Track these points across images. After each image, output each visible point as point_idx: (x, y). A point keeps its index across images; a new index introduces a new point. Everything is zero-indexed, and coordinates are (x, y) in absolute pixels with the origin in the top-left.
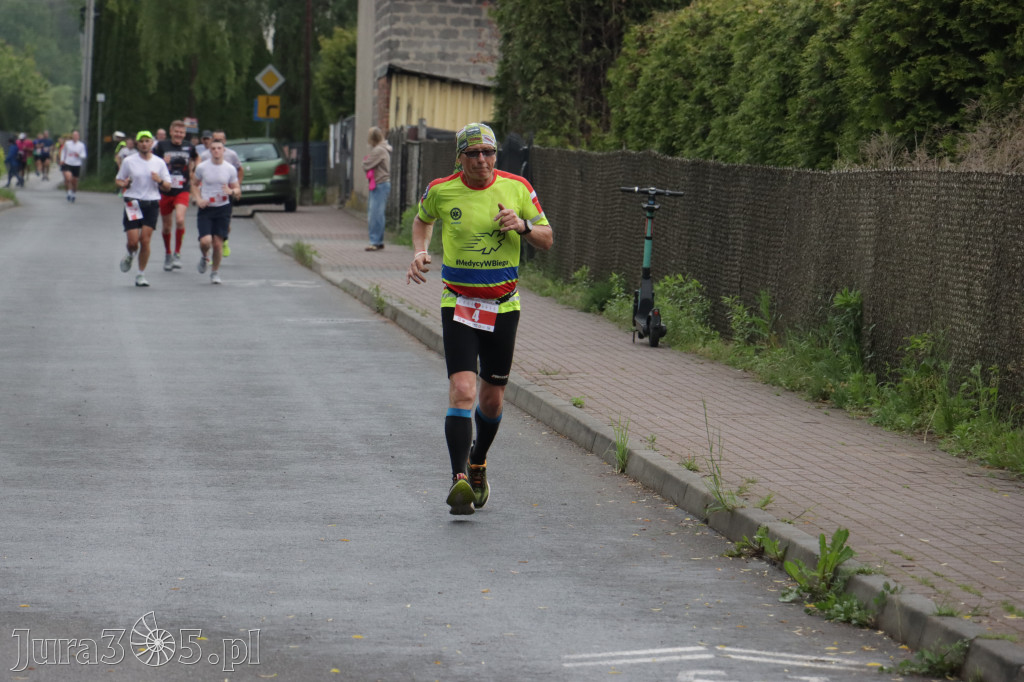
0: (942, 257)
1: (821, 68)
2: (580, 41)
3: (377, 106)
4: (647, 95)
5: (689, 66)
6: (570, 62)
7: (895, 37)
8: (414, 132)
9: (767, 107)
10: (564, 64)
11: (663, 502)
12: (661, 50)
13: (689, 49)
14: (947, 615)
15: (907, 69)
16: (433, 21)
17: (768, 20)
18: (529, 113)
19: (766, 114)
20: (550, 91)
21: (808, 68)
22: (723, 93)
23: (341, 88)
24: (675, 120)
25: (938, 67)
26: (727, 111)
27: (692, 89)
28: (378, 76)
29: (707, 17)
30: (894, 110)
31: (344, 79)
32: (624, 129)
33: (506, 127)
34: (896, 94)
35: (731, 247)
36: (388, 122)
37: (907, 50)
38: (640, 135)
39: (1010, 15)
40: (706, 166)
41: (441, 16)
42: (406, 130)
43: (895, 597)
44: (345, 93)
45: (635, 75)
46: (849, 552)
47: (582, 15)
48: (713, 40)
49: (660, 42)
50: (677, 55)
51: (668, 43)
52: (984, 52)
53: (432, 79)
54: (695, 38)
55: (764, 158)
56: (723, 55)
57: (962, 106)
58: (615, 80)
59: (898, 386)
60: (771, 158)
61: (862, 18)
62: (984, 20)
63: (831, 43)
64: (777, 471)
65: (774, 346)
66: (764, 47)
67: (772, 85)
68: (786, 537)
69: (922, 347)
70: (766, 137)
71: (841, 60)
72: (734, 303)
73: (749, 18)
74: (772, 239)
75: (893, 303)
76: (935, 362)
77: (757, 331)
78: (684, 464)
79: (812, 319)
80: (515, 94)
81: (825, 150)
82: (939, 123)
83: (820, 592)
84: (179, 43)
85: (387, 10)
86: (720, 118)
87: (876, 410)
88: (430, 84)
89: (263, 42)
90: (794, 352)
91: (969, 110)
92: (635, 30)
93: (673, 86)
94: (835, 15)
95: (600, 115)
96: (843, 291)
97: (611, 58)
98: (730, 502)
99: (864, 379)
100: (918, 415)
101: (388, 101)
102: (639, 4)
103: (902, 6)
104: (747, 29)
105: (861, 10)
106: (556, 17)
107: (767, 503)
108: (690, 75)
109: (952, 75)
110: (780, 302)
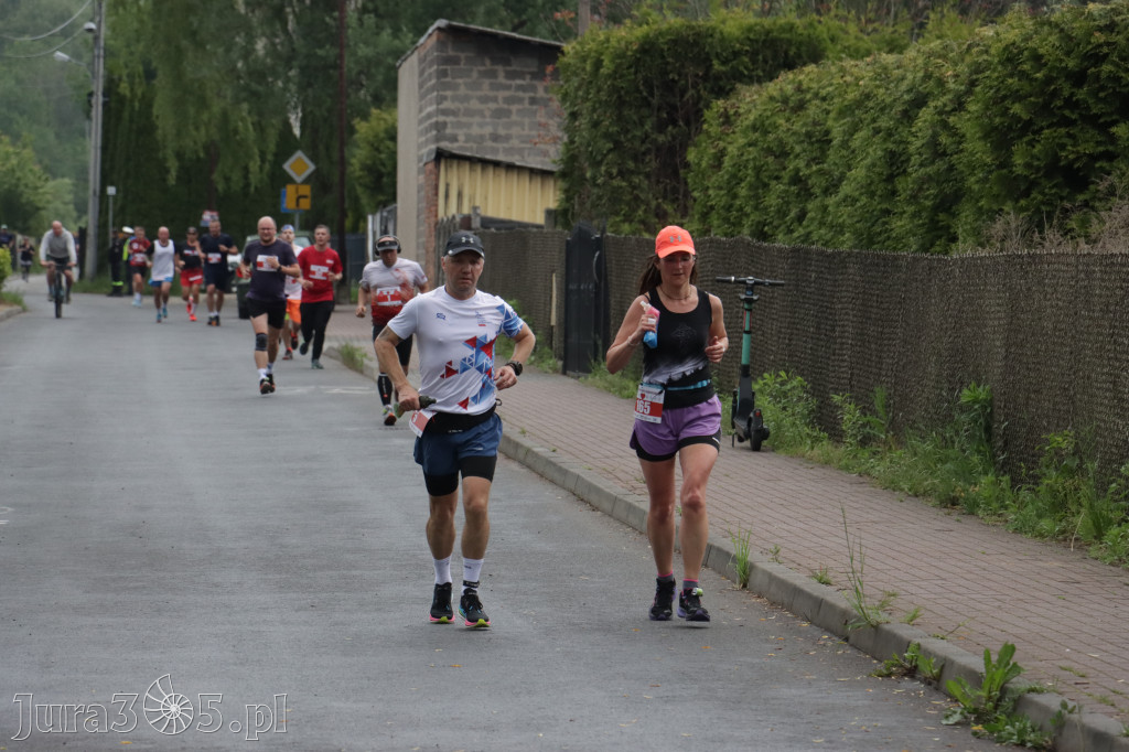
0: (1084, 347)
1: (933, 143)
2: (654, 119)
3: (423, 193)
4: (734, 176)
5: (781, 143)
7: (1016, 108)
8: (466, 223)
9: (873, 188)
10: (637, 144)
11: (794, 619)
12: (747, 127)
13: (781, 125)
15: (1031, 144)
16: (484, 100)
17: (871, 92)
18: (600, 198)
19: (872, 195)
20: (621, 173)
21: (918, 143)
22: (821, 173)
23: (380, 176)
24: (766, 203)
25: (1065, 140)
26: (826, 192)
27: (785, 168)
28: (425, 160)
29: (799, 89)
30: (1017, 189)
31: (383, 165)
32: (707, 213)
33: (573, 214)
34: (1019, 170)
35: (839, 340)
36: (437, 211)
37: (1029, 123)
38: (726, 220)
40: (808, 252)
41: (491, 94)
42: (458, 219)
43: (1075, 717)
44: (385, 180)
45: (719, 155)
46: (1016, 669)
47: (655, 91)
48: (808, 116)
49: (746, 119)
50: (766, 133)
51: (756, 119)
52: (1114, 123)
53: (485, 163)
54: (787, 114)
55: (871, 242)
56: (820, 132)
57: (1093, 183)
58: (696, 161)
59: (1037, 489)
60: (878, 242)
61: (978, 89)
62: (1114, 89)
63: (944, 116)
64: (917, 583)
65: (893, 447)
66: (866, 122)
67: (879, 163)
68: (942, 653)
69: (1064, 446)
70: (873, 220)
71: (955, 134)
72: (845, 401)
73: (849, 90)
74: (885, 330)
75: (1028, 398)
76: (1077, 461)
77: (872, 432)
78: (815, 576)
79: (935, 417)
80: (583, 178)
81: (940, 233)
82: (1069, 201)
83: (987, 713)
84: (197, 128)
85: (433, 89)
86: (819, 199)
87: (1013, 517)
88: (483, 169)
89: (287, 126)
90: (915, 454)
91: (1103, 186)
92: (718, 106)
93: (763, 166)
94: (948, 86)
95: (677, 199)
96: (971, 387)
97: (689, 136)
98: (874, 617)
99: (997, 483)
100: (1061, 521)
101: (436, 187)
102: (718, 78)
103: (1023, 75)
104: (846, 103)
105: (977, 80)
106: (627, 93)
107: (914, 617)
108: (782, 153)
109: (1080, 149)
110: (897, 399)
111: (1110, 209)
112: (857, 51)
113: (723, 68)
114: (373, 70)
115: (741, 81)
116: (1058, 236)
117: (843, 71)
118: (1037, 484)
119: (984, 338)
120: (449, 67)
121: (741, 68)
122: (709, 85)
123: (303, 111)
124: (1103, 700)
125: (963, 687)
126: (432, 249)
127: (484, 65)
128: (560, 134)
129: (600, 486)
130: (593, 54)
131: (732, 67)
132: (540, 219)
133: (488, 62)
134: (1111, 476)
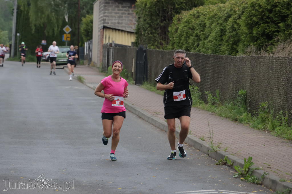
0: (271, 81)
1: (233, 27)
2: (160, 19)
3: (99, 37)
4: (181, 34)
5: (193, 26)
6: (157, 25)
7: (254, 19)
8: (111, 45)
9: (217, 38)
10: (155, 25)
11: (195, 149)
12: (184, 22)
13: (193, 22)
14: (283, 181)
15: (258, 28)
16: (116, 13)
17: (217, 13)
19: (216, 40)
20: (151, 33)
21: (229, 27)
22: (203, 34)
23: (88, 32)
24: (189, 42)
25: (266, 27)
26: (205, 39)
27: (194, 33)
28: (100, 28)
29: (198, 12)
30: (254, 39)
31: (89, 29)
32: (173, 44)
33: (139, 44)
34: (255, 35)
35: (207, 78)
36: (103, 42)
37: (258, 22)
38: (178, 46)
39: (287, 13)
40: (199, 55)
41: (118, 12)
42: (109, 44)
43: (267, 176)
44: (90, 33)
45: (177, 29)
46: (252, 163)
47: (161, 12)
48: (200, 19)
49: (184, 20)
50: (189, 23)
51: (186, 20)
52: (279, 23)
53: (116, 30)
54: (195, 19)
55: (216, 52)
56: (203, 23)
57: (274, 38)
58: (171, 30)
59: (258, 117)
60: (218, 52)
61: (244, 13)
62: (280, 14)
63: (235, 20)
64: (227, 141)
65: (221, 105)
66: (215, 21)
67: (218, 32)
68: (233, 159)
69: (265, 106)
70: (217, 47)
71: (238, 25)
72: (208, 93)
73: (211, 13)
74: (219, 75)
75: (256, 93)
76: (268, 110)
77: (215, 101)
78: (200, 138)
79: (232, 98)
80: (141, 34)
81: (234, 50)
82: (267, 43)
83: (245, 174)
84: (41, 19)
85: (103, 10)
86: (202, 41)
87: (251, 124)
88: (115, 31)
89: (65, 19)
90: (226, 107)
91: (276, 39)
92: (177, 16)
93: (188, 32)
94: (236, 12)
95: (166, 40)
96: (241, 90)
97: (169, 24)
98: (216, 149)
99: (248, 115)
100: (264, 125)
101: (103, 36)
102: (177, 9)
103: (256, 10)
104: (210, 16)
105: (244, 11)
106: (153, 12)
107: (226, 149)
108: (193, 29)
109: (271, 29)
110: (222, 93)
111: (278, 45)
112: (213, 3)
113: (178, 7)
114: (87, 5)
115: (183, 10)
116: (264, 52)
117: (210, 8)
118: (258, 116)
119: (245, 78)
120: (107, 5)
121: (183, 7)
122: (174, 11)
123: (69, 15)
124: (274, 172)
125: (239, 168)
126: (101, 52)
127: (116, 4)
128: (135, 23)
129: (145, 114)
130: (145, 2)
131: (181, 6)
132: (130, 44)
133: (117, 3)
134: (277, 114)
